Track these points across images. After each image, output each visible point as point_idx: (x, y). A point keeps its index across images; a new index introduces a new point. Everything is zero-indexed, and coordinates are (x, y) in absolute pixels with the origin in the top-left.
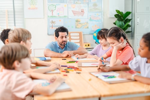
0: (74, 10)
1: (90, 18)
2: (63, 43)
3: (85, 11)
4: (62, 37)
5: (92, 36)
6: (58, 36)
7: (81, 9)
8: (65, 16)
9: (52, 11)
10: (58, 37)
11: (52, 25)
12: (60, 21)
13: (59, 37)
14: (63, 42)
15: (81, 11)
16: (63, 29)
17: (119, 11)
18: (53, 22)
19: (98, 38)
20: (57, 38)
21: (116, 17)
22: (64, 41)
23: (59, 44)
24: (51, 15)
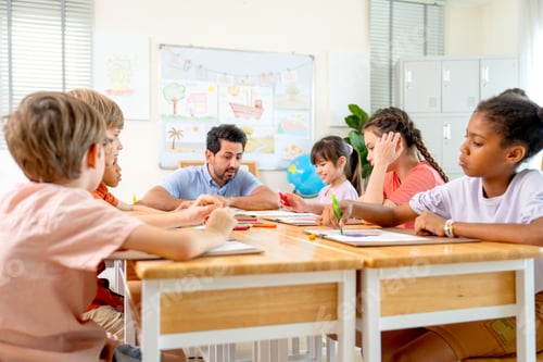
0: (235, 100)
1: (280, 125)
2: (227, 174)
3: (264, 105)
4: (229, 156)
5: (284, 175)
6: (218, 149)
7: (254, 99)
8: (210, 118)
9: (175, 101)
10: (215, 154)
11: (172, 140)
12: (196, 129)
13: (218, 154)
14: (227, 170)
15: (253, 105)
16: (234, 135)
17: (356, 107)
18: (175, 133)
19: (314, 161)
20: (212, 154)
21: (351, 126)
22: (232, 168)
23: (215, 172)
24: (172, 112)
